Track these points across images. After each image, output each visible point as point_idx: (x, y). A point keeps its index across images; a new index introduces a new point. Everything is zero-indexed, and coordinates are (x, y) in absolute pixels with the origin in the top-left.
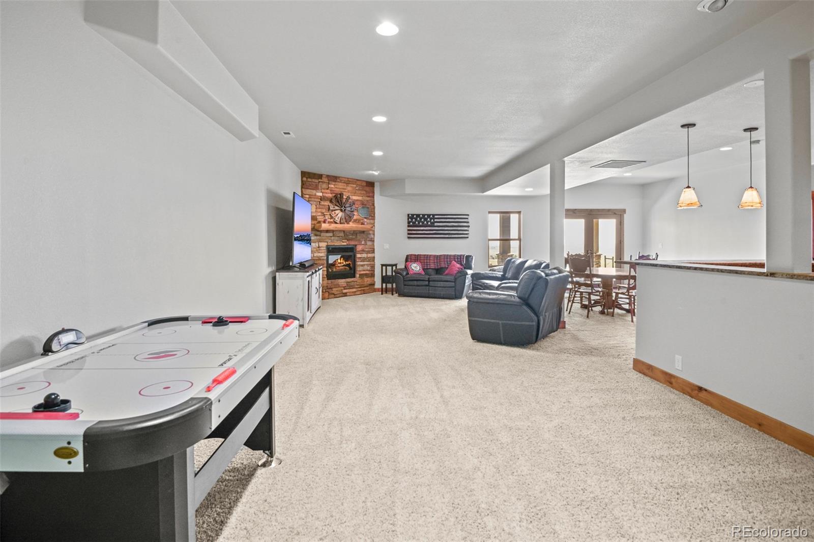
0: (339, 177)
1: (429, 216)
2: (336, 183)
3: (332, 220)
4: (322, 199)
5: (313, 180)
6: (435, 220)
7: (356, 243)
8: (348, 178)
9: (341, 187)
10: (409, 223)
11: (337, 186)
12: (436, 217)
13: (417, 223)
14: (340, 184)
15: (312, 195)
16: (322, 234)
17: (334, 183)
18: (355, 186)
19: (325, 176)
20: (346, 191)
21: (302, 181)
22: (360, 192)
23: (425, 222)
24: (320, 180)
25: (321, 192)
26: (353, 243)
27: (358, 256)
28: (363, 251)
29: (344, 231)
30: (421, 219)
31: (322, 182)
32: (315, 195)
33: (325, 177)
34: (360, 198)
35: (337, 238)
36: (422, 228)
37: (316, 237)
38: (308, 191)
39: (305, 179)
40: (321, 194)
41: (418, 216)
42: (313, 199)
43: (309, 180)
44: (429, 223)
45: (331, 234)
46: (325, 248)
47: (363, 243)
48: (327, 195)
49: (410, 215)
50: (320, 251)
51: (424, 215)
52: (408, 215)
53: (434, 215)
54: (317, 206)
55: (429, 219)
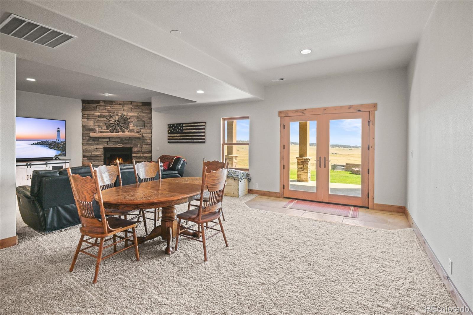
0: (115, 101)
1: (179, 124)
2: (113, 105)
3: (108, 131)
4: (100, 116)
5: (91, 105)
6: (184, 128)
7: (132, 146)
8: (123, 101)
9: (117, 108)
10: (168, 131)
11: (114, 107)
12: (184, 125)
13: (173, 130)
14: (116, 105)
15: (91, 114)
16: (100, 140)
17: (110, 106)
18: (131, 106)
19: (101, 101)
20: (122, 110)
21: (83, 106)
22: (136, 110)
23: (178, 130)
24: (97, 104)
25: (99, 112)
26: (128, 146)
27: (134, 155)
28: (138, 152)
29: (120, 138)
30: (175, 128)
31: (100, 105)
32: (94, 114)
33: (103, 102)
34: (136, 114)
35: (113, 143)
36: (176, 135)
37: (93, 142)
38: (87, 112)
39: (84, 105)
40: (99, 114)
41: (173, 125)
42: (91, 117)
43: (87, 105)
44: (180, 131)
45: (107, 140)
46: (102, 149)
47: (138, 146)
48: (104, 114)
49: (169, 125)
50: (97, 151)
51: (177, 124)
52: (168, 125)
53: (183, 124)
54: (95, 122)
55: (180, 128)
